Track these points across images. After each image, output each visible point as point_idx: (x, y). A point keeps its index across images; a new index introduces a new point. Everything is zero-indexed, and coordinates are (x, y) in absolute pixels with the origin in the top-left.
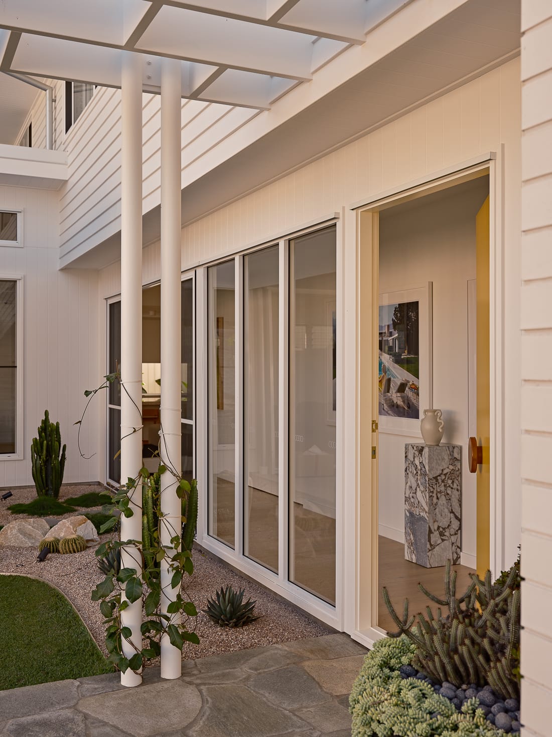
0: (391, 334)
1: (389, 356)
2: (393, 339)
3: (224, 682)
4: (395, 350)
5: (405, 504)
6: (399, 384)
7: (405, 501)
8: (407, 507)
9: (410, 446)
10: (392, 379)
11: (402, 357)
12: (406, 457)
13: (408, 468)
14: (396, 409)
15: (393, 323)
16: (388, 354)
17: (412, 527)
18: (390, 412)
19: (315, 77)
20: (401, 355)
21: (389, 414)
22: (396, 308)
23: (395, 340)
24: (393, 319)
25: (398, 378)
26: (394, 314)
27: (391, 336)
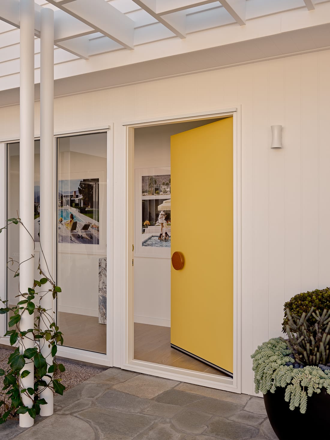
0: (77, 196)
1: (75, 209)
2: (79, 199)
3: (84, 408)
4: (81, 206)
5: (99, 292)
6: (84, 225)
7: (99, 291)
8: (101, 294)
9: (103, 260)
10: (78, 222)
11: (86, 210)
12: (100, 266)
13: (101, 272)
14: (82, 240)
15: (79, 190)
16: (75, 208)
17: (104, 305)
18: (76, 241)
19: (136, 48)
20: (85, 208)
21: (76, 242)
22: (81, 182)
23: (81, 200)
24: (79, 188)
25: (82, 221)
26: (80, 185)
27: (78, 198)
